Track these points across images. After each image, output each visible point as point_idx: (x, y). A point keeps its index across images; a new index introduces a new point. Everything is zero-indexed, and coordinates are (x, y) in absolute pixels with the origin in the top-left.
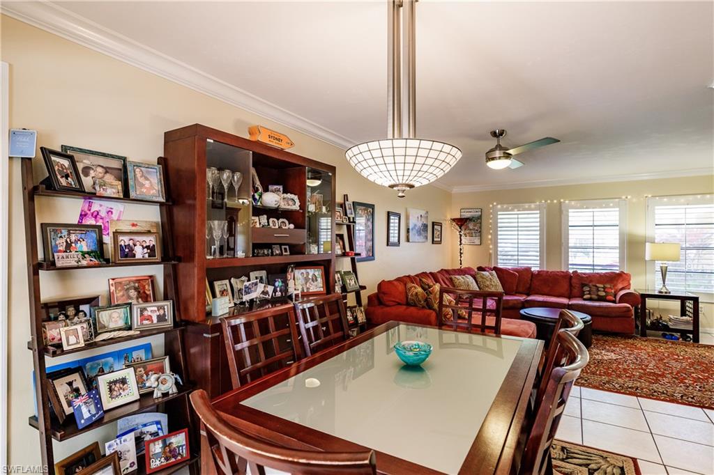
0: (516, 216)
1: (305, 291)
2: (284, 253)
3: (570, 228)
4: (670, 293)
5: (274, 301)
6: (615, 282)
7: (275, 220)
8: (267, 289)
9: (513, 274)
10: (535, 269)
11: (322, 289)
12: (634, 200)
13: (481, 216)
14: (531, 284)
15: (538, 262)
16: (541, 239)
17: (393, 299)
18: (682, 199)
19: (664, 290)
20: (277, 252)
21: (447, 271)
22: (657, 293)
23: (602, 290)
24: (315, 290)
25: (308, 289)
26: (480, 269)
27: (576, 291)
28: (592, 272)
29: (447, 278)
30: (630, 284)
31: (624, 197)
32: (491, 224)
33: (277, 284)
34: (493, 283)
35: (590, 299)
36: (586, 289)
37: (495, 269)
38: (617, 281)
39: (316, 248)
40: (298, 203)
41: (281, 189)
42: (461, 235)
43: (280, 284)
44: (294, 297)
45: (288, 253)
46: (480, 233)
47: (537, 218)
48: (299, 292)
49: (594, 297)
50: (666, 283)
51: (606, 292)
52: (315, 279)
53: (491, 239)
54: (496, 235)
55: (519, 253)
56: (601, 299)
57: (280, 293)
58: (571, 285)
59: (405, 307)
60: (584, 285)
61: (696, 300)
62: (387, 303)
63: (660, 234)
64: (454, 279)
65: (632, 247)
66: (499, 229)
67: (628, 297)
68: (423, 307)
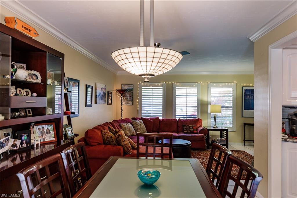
0: (151, 90)
1: (42, 141)
2: (28, 115)
3: (177, 97)
4: (217, 128)
5: (21, 151)
6: (196, 124)
7: (21, 89)
8: (16, 142)
9: (151, 121)
10: (161, 118)
11: (54, 139)
12: (203, 84)
13: (133, 89)
14: (159, 126)
15: (162, 114)
16: (163, 102)
17: (96, 141)
18: (221, 85)
19: (215, 127)
20: (23, 114)
21: (117, 121)
22: (212, 128)
23: (192, 128)
24: (49, 140)
25: (44, 139)
26: (134, 119)
27: (180, 129)
28: (186, 119)
29: (118, 125)
30: (202, 124)
31: (199, 82)
32: (138, 93)
33: (23, 138)
34: (141, 127)
35: (187, 133)
36: (185, 128)
37: (142, 119)
38: (197, 123)
39: (51, 110)
40: (40, 78)
41: (25, 67)
42: (122, 99)
43: (26, 138)
44: (35, 146)
45: (31, 114)
46: (132, 98)
47: (161, 91)
48: (39, 142)
49: (189, 131)
50: (216, 123)
51: (193, 129)
52: (48, 132)
53: (138, 102)
54: (141, 100)
55: (153, 110)
56: (192, 132)
57: (25, 145)
58: (178, 126)
59: (104, 145)
60: (184, 126)
61: (227, 130)
62: (92, 144)
63: (213, 100)
64: (122, 126)
65: (202, 106)
66: (142, 96)
67: (203, 131)
68: (115, 145)
